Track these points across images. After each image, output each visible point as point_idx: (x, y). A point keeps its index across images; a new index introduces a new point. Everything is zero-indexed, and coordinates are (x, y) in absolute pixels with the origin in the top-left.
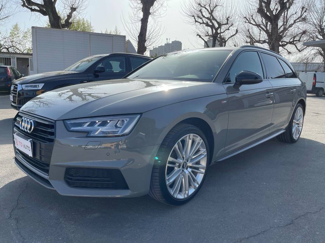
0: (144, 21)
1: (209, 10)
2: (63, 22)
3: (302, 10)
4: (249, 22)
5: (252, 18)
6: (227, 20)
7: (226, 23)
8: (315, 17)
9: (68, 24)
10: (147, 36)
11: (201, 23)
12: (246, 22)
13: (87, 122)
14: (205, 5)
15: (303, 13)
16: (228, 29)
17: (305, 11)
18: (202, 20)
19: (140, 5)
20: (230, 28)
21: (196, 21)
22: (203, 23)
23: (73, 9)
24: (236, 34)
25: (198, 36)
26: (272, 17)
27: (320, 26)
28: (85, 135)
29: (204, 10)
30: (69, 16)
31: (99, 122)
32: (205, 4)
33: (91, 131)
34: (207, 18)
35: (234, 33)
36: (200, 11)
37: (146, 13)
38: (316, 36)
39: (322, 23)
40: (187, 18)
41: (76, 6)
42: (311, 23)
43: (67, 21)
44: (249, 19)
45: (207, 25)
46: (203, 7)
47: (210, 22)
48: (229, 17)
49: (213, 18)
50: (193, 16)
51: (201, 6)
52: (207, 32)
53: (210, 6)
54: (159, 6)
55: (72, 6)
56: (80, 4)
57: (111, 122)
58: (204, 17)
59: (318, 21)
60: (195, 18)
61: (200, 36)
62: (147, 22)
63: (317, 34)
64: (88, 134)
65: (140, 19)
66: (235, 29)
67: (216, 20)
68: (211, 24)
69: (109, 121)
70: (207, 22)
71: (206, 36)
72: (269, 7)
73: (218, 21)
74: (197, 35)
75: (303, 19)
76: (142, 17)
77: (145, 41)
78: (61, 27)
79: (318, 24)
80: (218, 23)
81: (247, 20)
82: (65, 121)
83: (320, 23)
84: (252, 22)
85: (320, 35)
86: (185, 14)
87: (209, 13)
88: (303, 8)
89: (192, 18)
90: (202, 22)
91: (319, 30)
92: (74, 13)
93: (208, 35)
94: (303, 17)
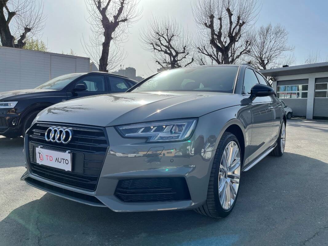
0: (106, 46)
1: (167, 39)
2: (16, 42)
3: (247, 44)
4: (202, 52)
5: (205, 49)
6: (184, 49)
7: (183, 52)
8: (256, 50)
9: (21, 44)
10: (108, 60)
11: (159, 51)
12: (199, 52)
13: (141, 128)
14: (163, 35)
15: (247, 46)
16: (185, 58)
17: (250, 45)
18: (160, 47)
19: (102, 29)
20: (186, 57)
21: (155, 49)
22: (162, 50)
23: (27, 30)
24: (192, 62)
25: (157, 63)
26: (223, 48)
27: (261, 58)
28: (144, 141)
29: (162, 39)
30: (23, 37)
31: (154, 127)
32: (163, 33)
33: (151, 137)
34: (165, 46)
35: (191, 61)
36: (159, 39)
37: (108, 38)
38: (258, 67)
39: (263, 55)
40: (146, 45)
41: (31, 26)
42: (254, 55)
43: (20, 41)
44: (202, 50)
45: (166, 52)
46: (161, 36)
47: (168, 50)
48: (185, 46)
49: (171, 46)
50: (152, 44)
51: (159, 35)
52: (165, 59)
53: (167, 35)
54: (121, 33)
55: (27, 26)
56: (35, 25)
57: (167, 127)
58: (162, 44)
59: (258, 54)
60: (153, 46)
61: (159, 63)
62: (109, 46)
63: (259, 65)
64: (147, 140)
65: (102, 43)
66: (191, 57)
67: (173, 49)
68: (169, 52)
69: (164, 127)
70: (166, 50)
71: (164, 63)
72: (220, 39)
73: (176, 49)
74: (157, 61)
75: (248, 51)
76: (104, 41)
77: (107, 65)
78: (14, 46)
79: (259, 57)
80: (175, 51)
81: (200, 50)
82: (116, 127)
83: (261, 56)
84: (205, 52)
85: (261, 66)
86: (144, 41)
87: (167, 42)
88: (247, 42)
89: (151, 45)
90: (160, 49)
91: (260, 62)
92: (28, 34)
93: (166, 63)
94: (247, 50)
